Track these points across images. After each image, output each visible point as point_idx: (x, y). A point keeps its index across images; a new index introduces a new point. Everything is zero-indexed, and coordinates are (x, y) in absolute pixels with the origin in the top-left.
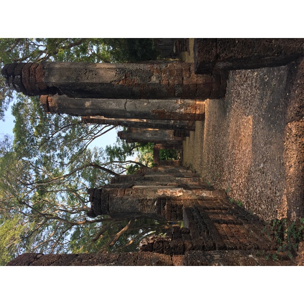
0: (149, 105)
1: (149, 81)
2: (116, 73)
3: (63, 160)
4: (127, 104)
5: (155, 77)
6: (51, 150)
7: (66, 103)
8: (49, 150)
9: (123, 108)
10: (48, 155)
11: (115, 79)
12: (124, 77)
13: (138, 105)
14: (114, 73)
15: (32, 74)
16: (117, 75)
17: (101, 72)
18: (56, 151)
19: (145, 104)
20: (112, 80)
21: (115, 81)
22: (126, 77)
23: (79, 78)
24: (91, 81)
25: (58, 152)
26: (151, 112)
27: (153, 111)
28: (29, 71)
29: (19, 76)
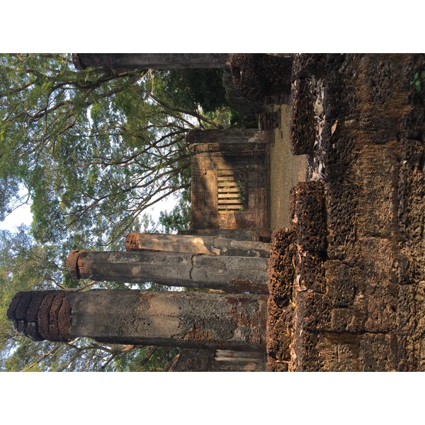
0: (227, 273)
1: (231, 338)
2: (180, 323)
3: (101, 236)
4: (193, 272)
5: (239, 331)
6: (84, 226)
7: (105, 269)
8: (81, 225)
9: (188, 278)
10: (80, 233)
11: (178, 332)
12: (191, 329)
13: (209, 273)
14: (177, 323)
15: (53, 321)
16: (181, 326)
17: (157, 321)
18: (91, 225)
19: (220, 271)
20: (173, 334)
21: (178, 335)
22: (195, 328)
23: (124, 329)
24: (141, 335)
25: (94, 226)
26: (228, 282)
27: (232, 282)
28: (49, 316)
29: (33, 324)
